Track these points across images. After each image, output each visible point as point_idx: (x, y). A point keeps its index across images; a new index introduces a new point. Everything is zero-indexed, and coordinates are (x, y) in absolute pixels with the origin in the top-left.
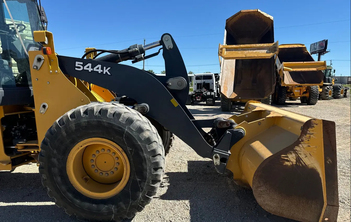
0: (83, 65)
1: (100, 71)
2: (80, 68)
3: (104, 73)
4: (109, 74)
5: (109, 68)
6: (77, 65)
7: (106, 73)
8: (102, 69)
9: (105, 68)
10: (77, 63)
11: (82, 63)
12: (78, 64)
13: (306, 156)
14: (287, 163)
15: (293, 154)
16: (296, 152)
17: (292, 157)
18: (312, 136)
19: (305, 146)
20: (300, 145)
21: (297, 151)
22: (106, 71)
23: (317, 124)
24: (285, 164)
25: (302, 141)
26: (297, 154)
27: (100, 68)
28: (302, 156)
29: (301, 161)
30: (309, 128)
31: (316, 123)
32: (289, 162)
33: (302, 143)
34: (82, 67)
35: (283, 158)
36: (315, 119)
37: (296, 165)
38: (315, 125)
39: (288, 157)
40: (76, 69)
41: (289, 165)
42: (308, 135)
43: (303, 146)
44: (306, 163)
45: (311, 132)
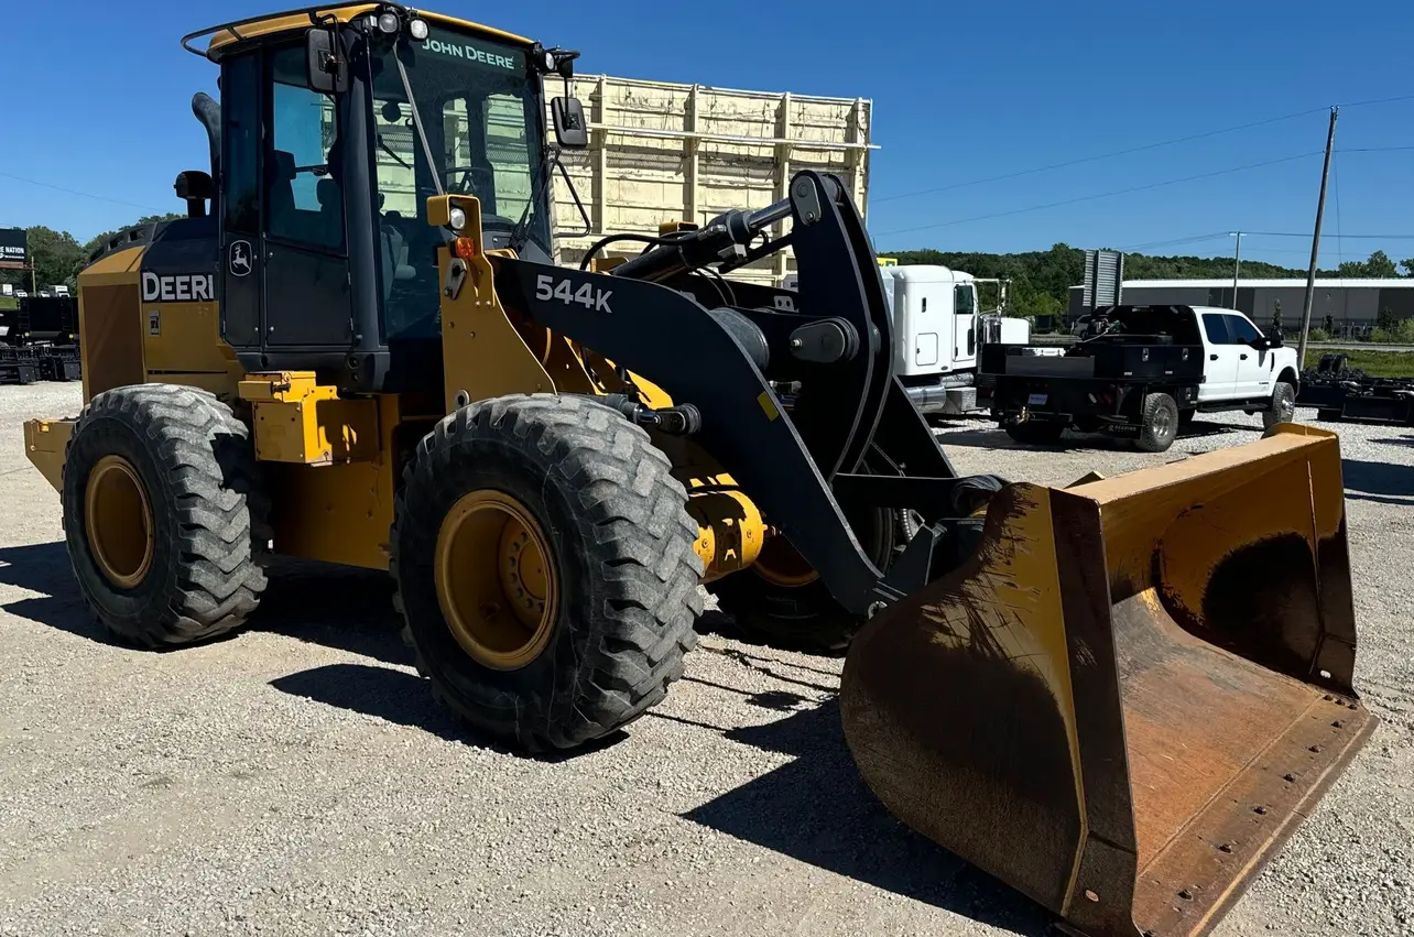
0: (554, 286)
1: (588, 301)
2: (544, 292)
3: (598, 308)
4: (608, 310)
5: (609, 293)
6: (540, 286)
7: (602, 307)
8: (594, 296)
9: (599, 291)
10: (541, 278)
11: (550, 279)
12: (543, 282)
13: (1006, 624)
14: (941, 638)
15: (958, 606)
16: (970, 599)
17: (956, 617)
18: (1017, 546)
19: (999, 582)
20: (980, 577)
21: (973, 597)
22: (602, 301)
23: (1033, 506)
24: (934, 641)
25: (988, 561)
26: (974, 609)
27: (589, 294)
28: (990, 620)
29: (988, 637)
30: (1005, 516)
31: (1028, 498)
32: (950, 635)
33: (986, 568)
34: (548, 288)
35: (929, 616)
36: (1024, 485)
37: (972, 649)
38: (1026, 509)
39: (942, 615)
40: (539, 296)
41: (950, 645)
42: (1005, 544)
43: (990, 583)
44: (1005, 650)
45: (1017, 533)
